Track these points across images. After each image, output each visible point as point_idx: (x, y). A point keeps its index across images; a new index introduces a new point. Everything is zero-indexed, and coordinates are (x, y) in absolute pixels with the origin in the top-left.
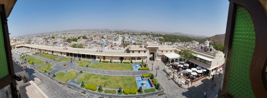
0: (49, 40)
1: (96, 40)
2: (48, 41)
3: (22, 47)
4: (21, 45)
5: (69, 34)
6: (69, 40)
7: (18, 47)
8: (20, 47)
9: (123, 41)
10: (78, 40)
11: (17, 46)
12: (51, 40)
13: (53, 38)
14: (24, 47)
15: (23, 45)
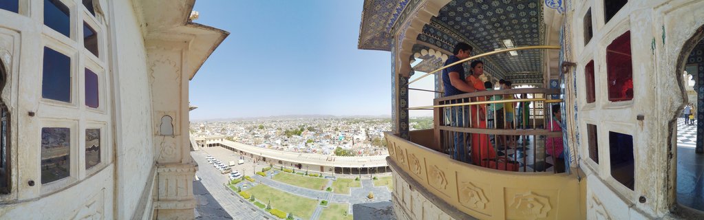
0: (255, 132)
1: (329, 134)
2: (254, 134)
3: (218, 145)
4: (216, 142)
5: (281, 121)
6: (288, 133)
7: (210, 145)
8: (214, 145)
9: (367, 135)
10: (302, 133)
11: (208, 143)
12: (258, 131)
13: (262, 128)
14: (222, 146)
15: (220, 142)
